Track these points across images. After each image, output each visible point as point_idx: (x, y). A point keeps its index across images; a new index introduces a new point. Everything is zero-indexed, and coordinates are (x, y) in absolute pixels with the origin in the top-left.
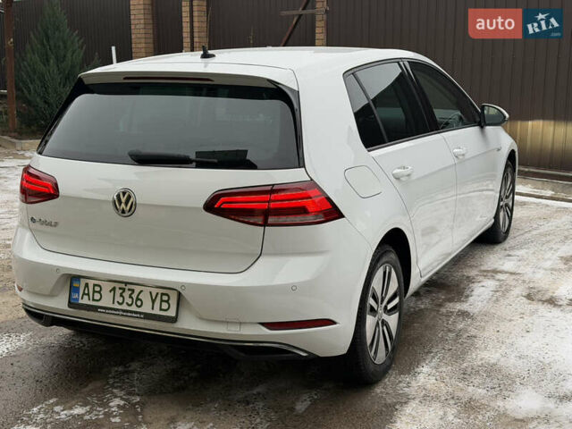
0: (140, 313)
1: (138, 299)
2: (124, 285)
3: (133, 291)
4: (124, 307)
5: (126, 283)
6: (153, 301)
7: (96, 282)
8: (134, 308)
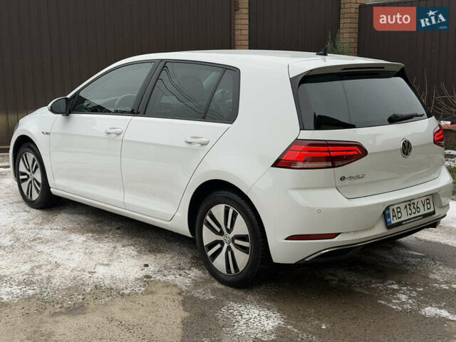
0: (421, 216)
1: (418, 208)
2: (409, 202)
3: (414, 204)
4: (413, 216)
5: (410, 201)
6: (424, 205)
7: (397, 206)
8: (417, 214)
